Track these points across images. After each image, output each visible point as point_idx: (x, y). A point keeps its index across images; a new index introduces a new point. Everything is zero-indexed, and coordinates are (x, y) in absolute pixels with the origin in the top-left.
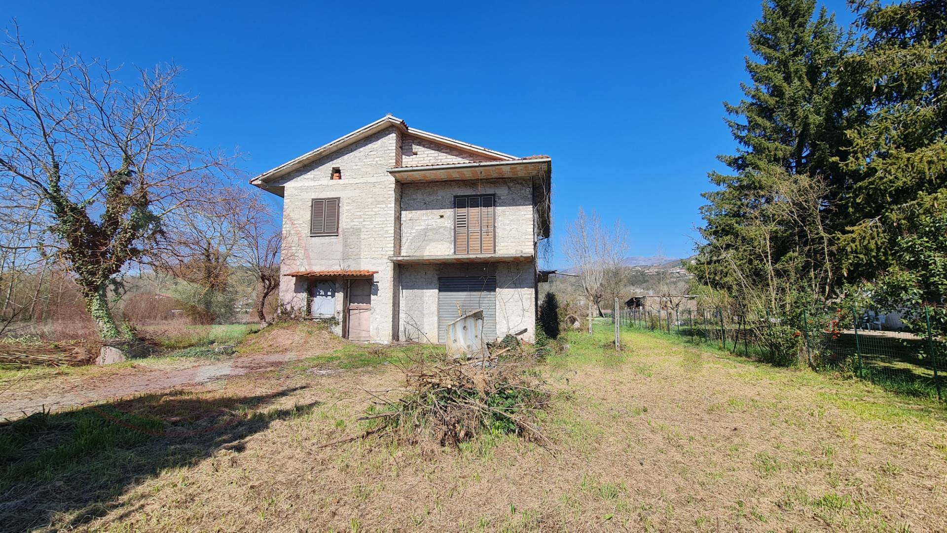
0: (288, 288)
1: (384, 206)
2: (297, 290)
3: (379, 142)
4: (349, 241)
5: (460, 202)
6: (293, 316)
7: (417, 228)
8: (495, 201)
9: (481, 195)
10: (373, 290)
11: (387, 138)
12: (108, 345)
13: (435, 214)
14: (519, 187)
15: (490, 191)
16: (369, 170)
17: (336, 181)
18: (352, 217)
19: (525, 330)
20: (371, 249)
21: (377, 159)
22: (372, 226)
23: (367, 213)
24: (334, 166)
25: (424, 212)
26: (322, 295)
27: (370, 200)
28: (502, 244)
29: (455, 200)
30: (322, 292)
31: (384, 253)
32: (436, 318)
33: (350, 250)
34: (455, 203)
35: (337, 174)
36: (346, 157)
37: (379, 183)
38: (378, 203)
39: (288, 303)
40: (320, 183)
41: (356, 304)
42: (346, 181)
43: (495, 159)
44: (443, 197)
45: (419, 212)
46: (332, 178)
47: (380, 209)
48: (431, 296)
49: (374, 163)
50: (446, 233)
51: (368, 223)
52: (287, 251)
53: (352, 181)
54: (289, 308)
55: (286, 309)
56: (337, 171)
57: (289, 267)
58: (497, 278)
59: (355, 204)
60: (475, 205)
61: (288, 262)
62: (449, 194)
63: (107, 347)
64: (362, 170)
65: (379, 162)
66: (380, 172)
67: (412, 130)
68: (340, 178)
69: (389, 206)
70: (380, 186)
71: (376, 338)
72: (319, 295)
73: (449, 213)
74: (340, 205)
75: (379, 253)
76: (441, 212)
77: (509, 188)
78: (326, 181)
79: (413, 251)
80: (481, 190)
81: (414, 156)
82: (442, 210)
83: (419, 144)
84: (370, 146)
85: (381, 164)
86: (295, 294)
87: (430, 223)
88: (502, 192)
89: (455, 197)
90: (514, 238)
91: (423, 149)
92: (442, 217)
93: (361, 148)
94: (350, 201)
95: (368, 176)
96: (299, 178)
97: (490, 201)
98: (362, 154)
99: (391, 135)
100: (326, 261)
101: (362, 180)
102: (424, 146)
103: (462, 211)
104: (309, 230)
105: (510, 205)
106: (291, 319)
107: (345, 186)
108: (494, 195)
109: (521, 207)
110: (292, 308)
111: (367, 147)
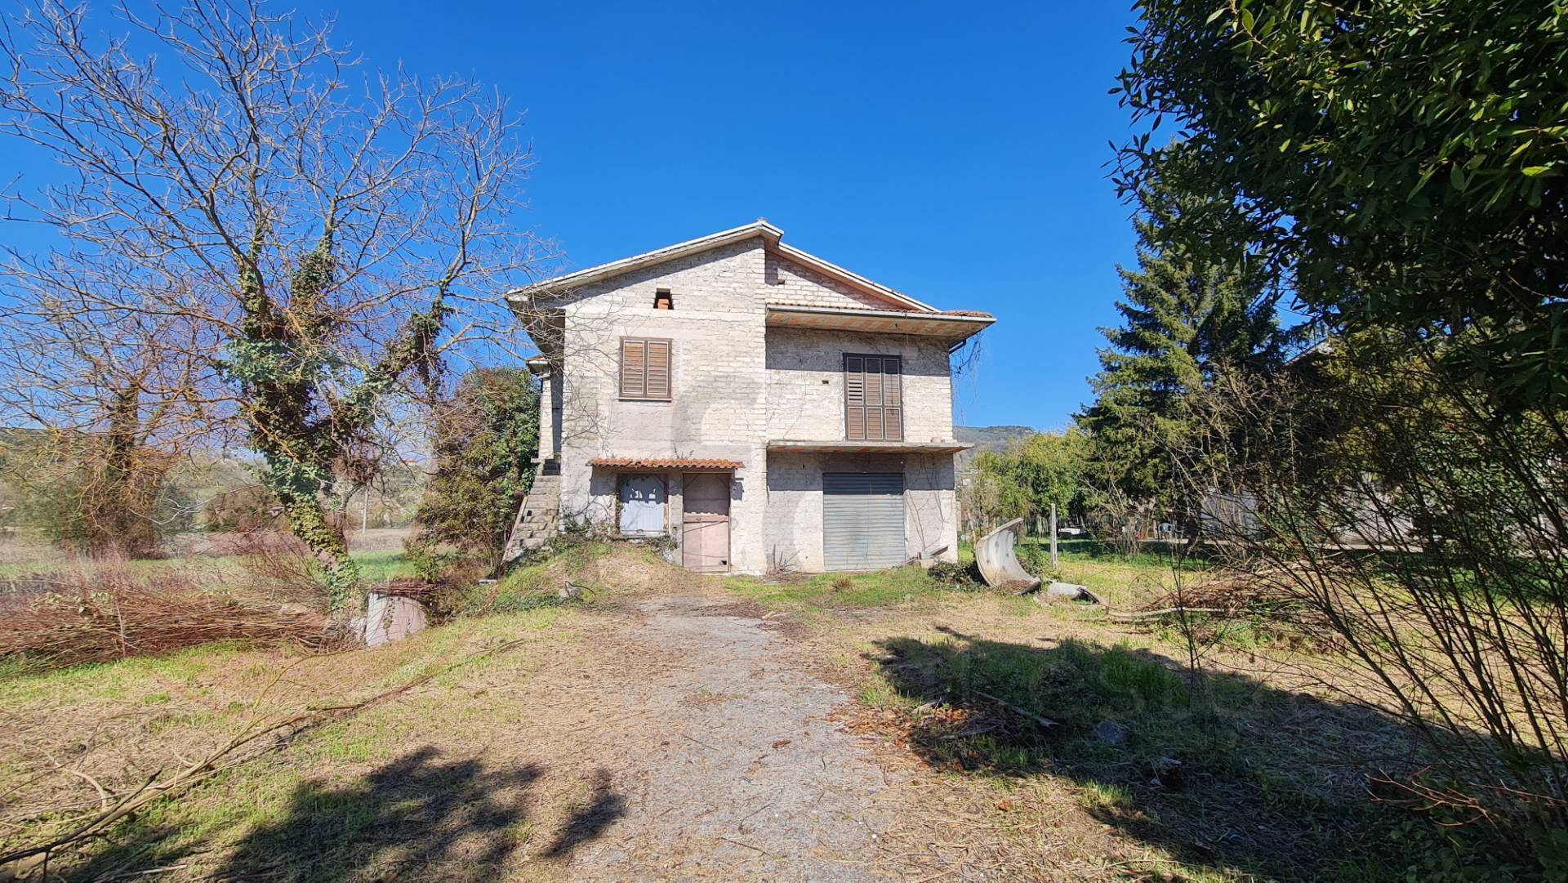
0: (578, 486)
1: (748, 360)
2: (595, 491)
3: (739, 258)
4: (689, 411)
5: (851, 364)
6: (589, 535)
7: (788, 396)
8: (901, 367)
9: (882, 356)
10: (733, 493)
11: (750, 253)
12: (396, 595)
13: (815, 378)
14: (932, 349)
15: (894, 352)
16: (722, 300)
17: (661, 312)
18: (695, 373)
19: (945, 549)
20: (729, 426)
21: (735, 285)
22: (730, 391)
23: (720, 369)
24: (660, 286)
25: (799, 373)
26: (639, 500)
27: (725, 348)
28: (912, 428)
29: (844, 360)
30: (638, 494)
31: (751, 433)
32: (821, 535)
33: (693, 427)
34: (845, 365)
35: (667, 301)
36: (681, 274)
37: (740, 323)
38: (738, 354)
39: (579, 513)
40: (635, 311)
41: (694, 514)
42: (683, 314)
43: (909, 308)
44: (827, 354)
45: (791, 373)
46: (656, 306)
47: (740, 364)
48: (812, 501)
49: (731, 290)
50: (832, 407)
51: (723, 385)
52: (573, 423)
53: (694, 315)
54: (580, 521)
55: (575, 524)
56: (663, 296)
57: (578, 451)
58: (907, 476)
59: (699, 353)
60: (874, 370)
61: (576, 442)
62: (835, 350)
63: (396, 598)
64: (710, 298)
65: (738, 291)
66: (741, 305)
67: (784, 247)
68: (671, 307)
69: (757, 360)
70: (741, 328)
71: (741, 568)
72: (634, 499)
73: (836, 377)
74: (673, 351)
75: (741, 433)
76: (826, 375)
77: (920, 350)
78: (647, 309)
79: (783, 431)
80: (882, 349)
81: (781, 286)
82: (826, 373)
83: (788, 269)
84: (722, 262)
85: (741, 294)
86: (592, 498)
87: (808, 391)
88: (909, 353)
89: (845, 355)
90: (928, 420)
91: (795, 277)
92: (826, 382)
93: (708, 262)
94: (689, 347)
95: (721, 309)
96: (594, 299)
97: (894, 366)
98: (709, 273)
99: (757, 251)
100: (649, 443)
101: (710, 316)
102: (796, 274)
103: (856, 377)
104: (617, 390)
105: (921, 374)
106: (587, 540)
107: (681, 322)
108: (899, 357)
109: (935, 378)
110: (587, 521)
111: (716, 263)
